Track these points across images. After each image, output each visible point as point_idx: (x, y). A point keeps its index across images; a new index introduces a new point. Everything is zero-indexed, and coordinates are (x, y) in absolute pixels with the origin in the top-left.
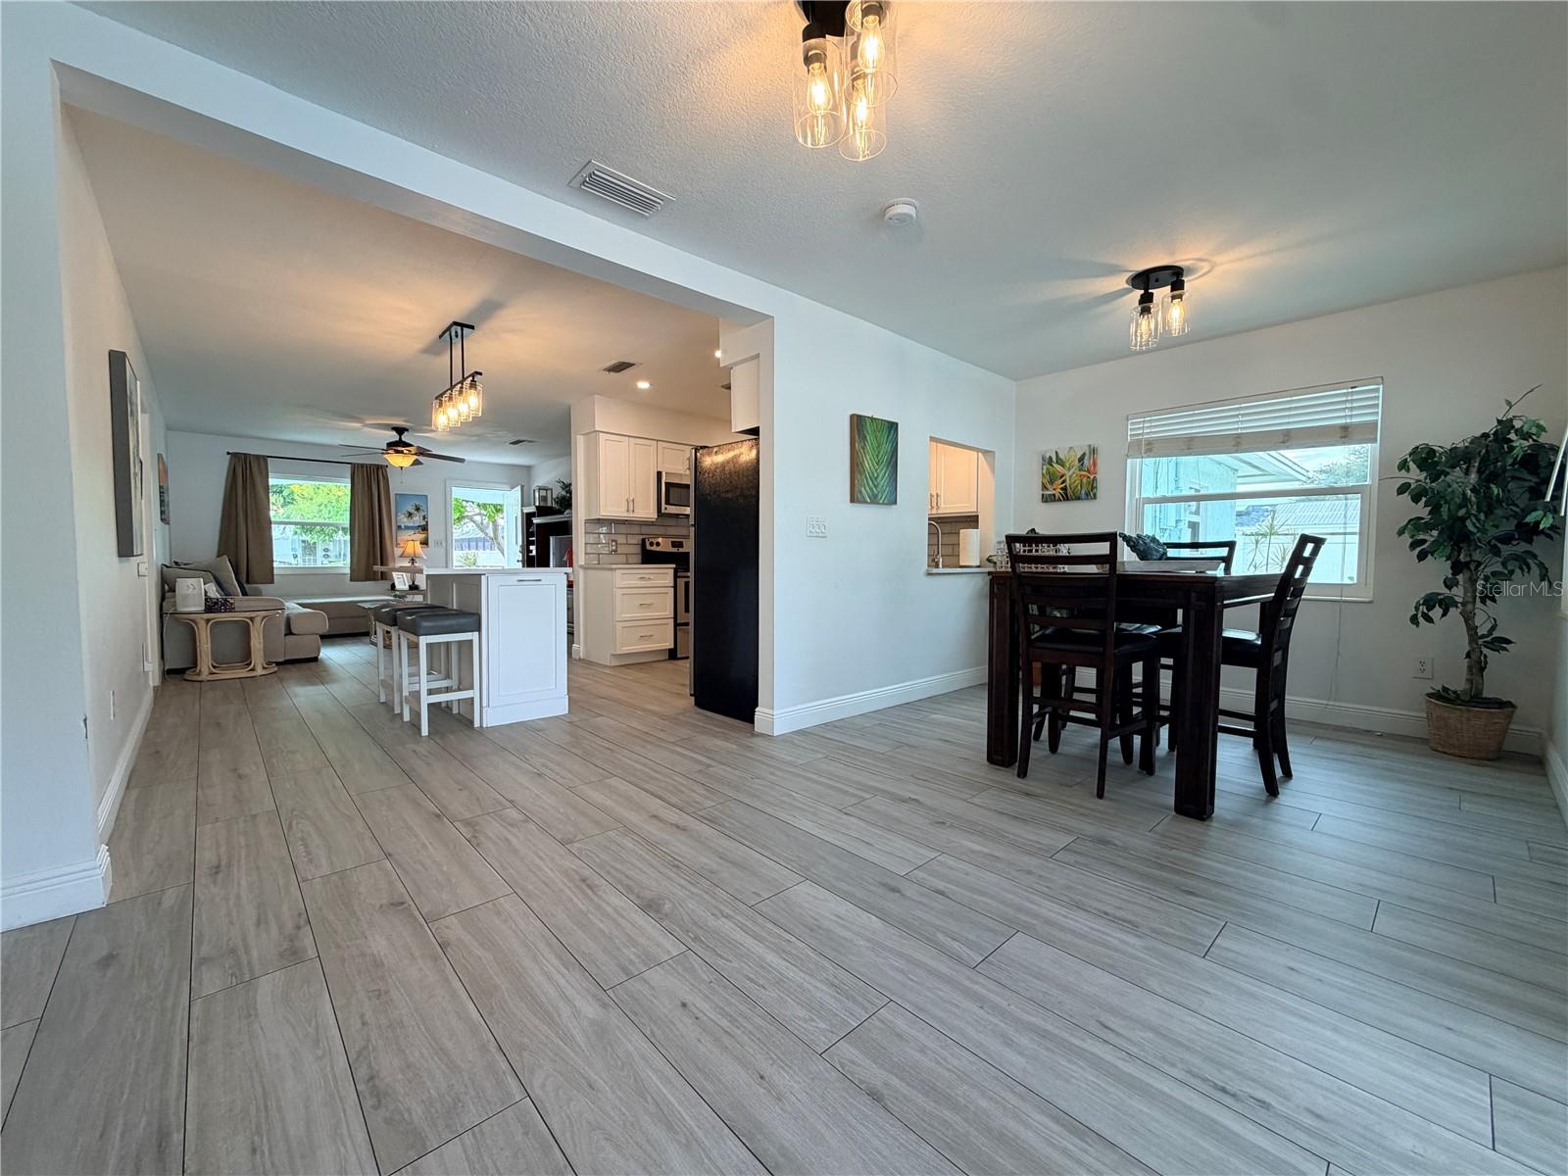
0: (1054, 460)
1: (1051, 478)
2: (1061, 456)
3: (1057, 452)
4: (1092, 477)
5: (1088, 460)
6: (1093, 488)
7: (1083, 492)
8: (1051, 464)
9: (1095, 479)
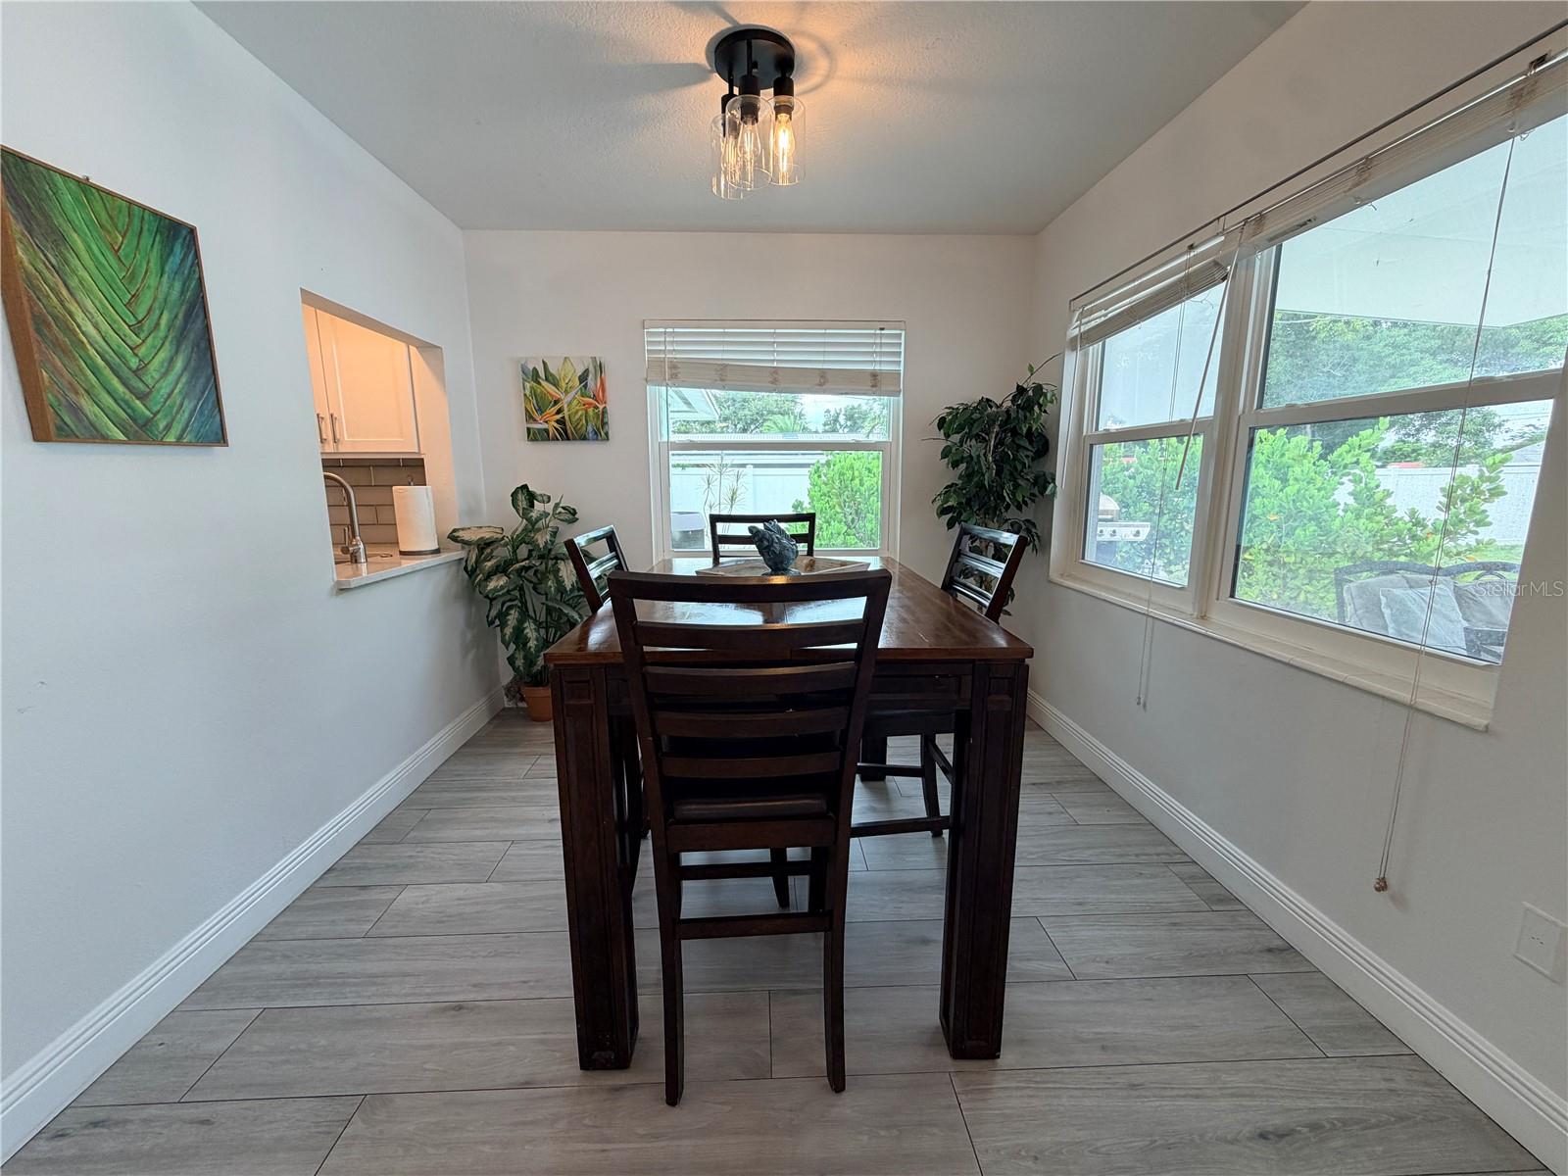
0: (542, 374)
1: (537, 404)
2: (552, 370)
3: (543, 362)
4: (601, 407)
5: (591, 380)
6: (604, 424)
7: (590, 428)
8: (537, 380)
9: (604, 412)
